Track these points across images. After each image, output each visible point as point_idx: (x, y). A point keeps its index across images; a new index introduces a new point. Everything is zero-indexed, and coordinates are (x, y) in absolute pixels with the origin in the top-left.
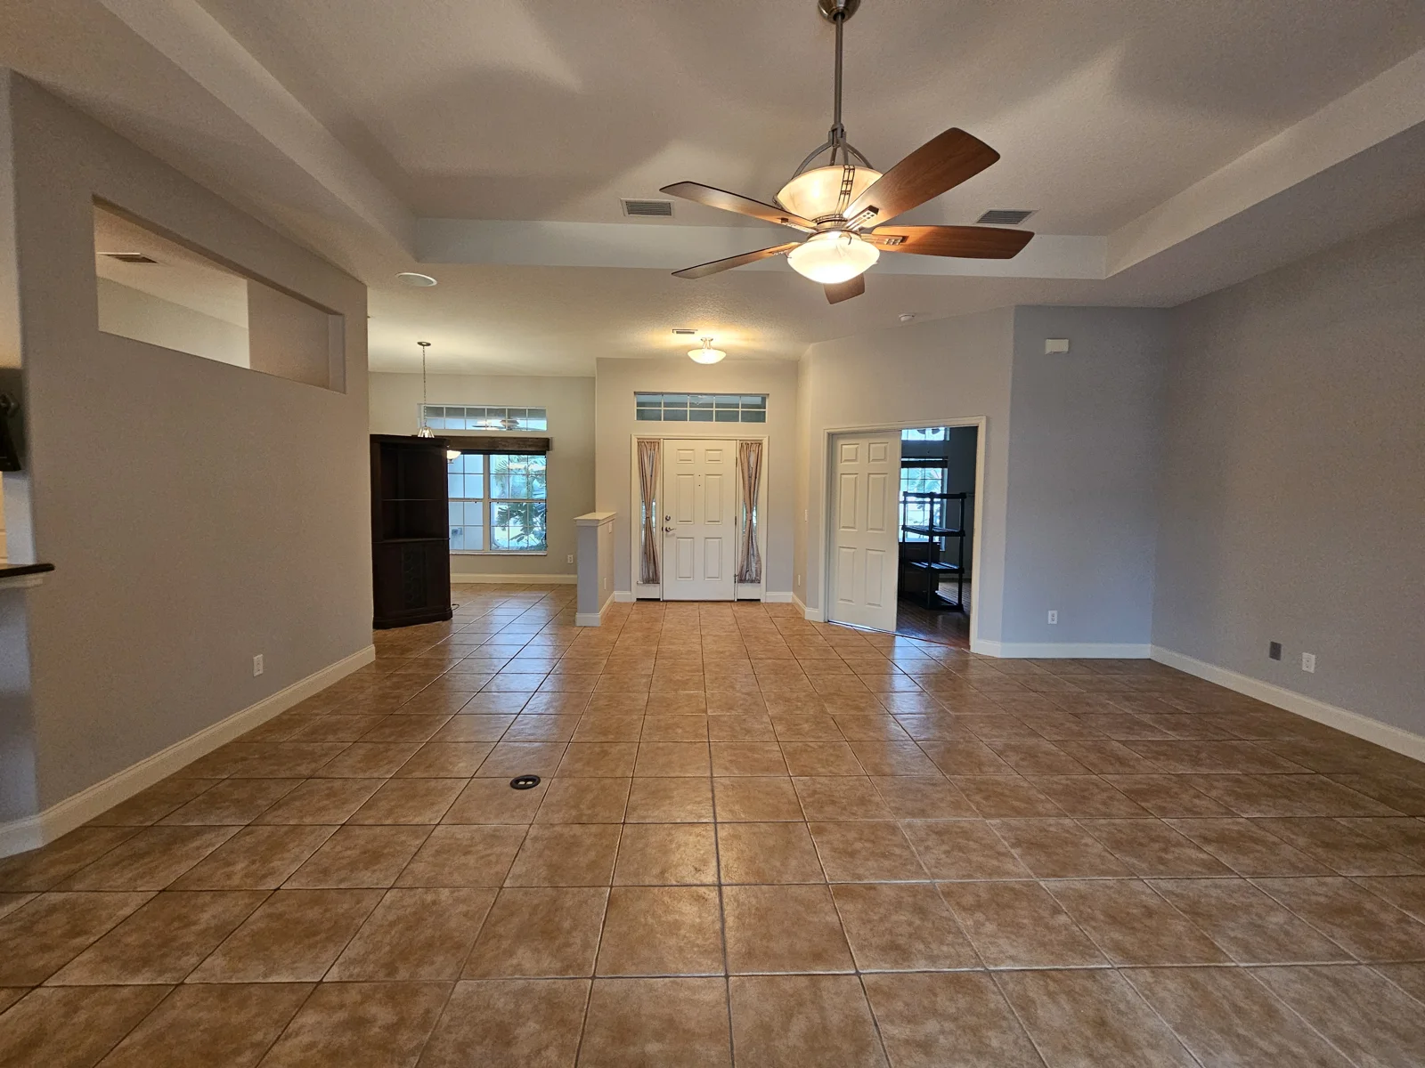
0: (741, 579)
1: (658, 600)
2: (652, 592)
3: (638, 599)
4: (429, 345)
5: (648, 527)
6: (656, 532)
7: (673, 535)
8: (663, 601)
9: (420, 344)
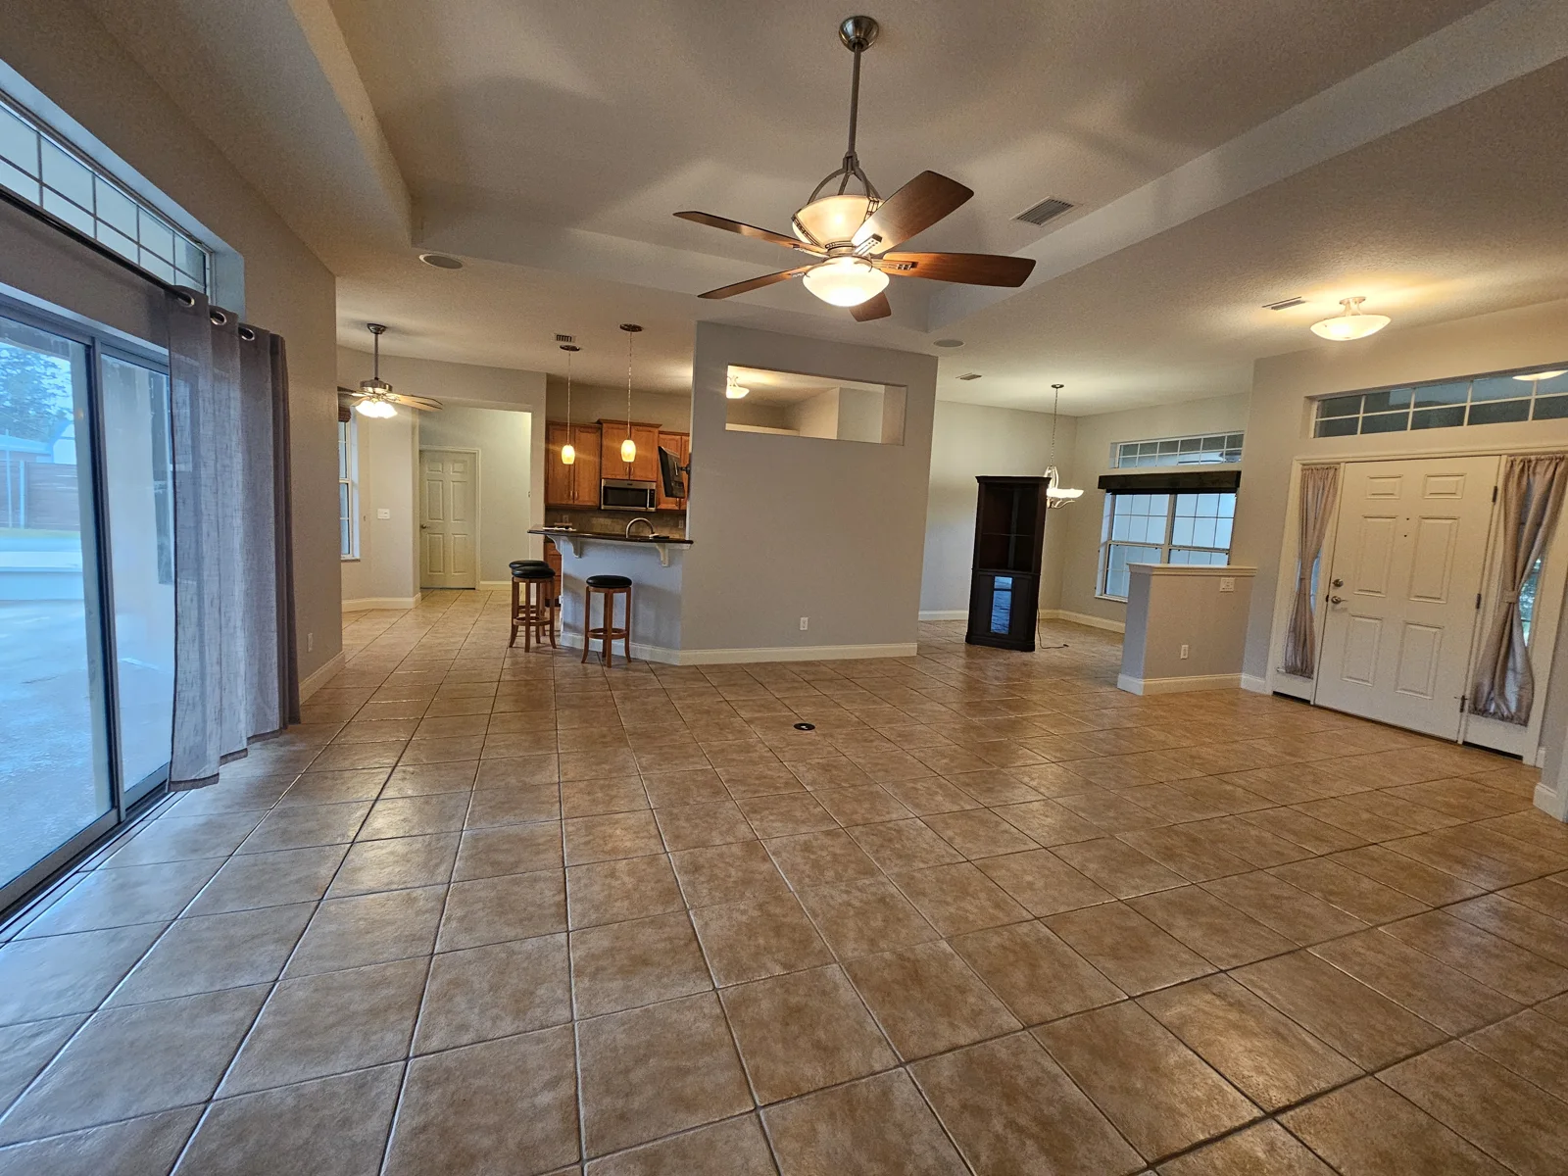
0: (1477, 705)
1: (1306, 702)
2: (1297, 687)
3: (1275, 693)
4: (1062, 386)
5: (1302, 596)
6: (1317, 603)
7: (1345, 610)
8: (1315, 706)
9: (1054, 386)
